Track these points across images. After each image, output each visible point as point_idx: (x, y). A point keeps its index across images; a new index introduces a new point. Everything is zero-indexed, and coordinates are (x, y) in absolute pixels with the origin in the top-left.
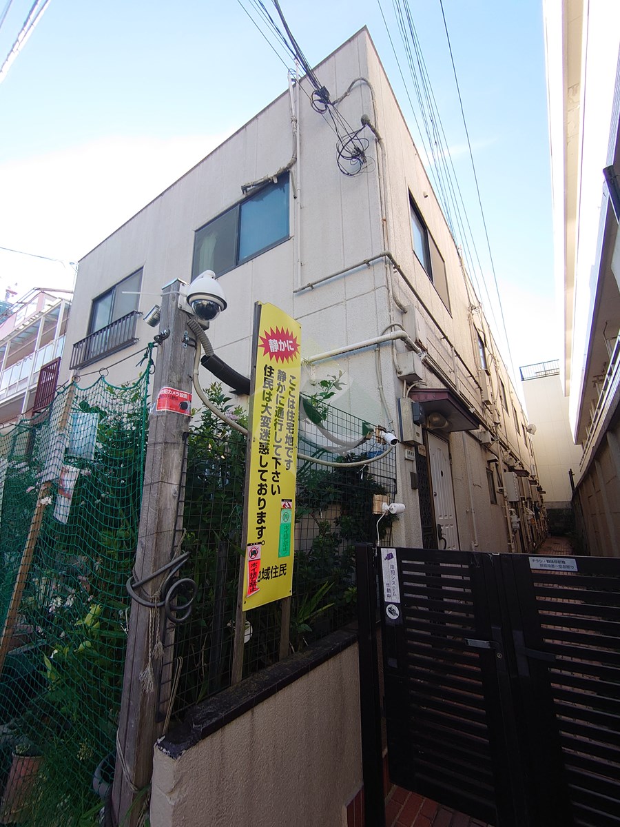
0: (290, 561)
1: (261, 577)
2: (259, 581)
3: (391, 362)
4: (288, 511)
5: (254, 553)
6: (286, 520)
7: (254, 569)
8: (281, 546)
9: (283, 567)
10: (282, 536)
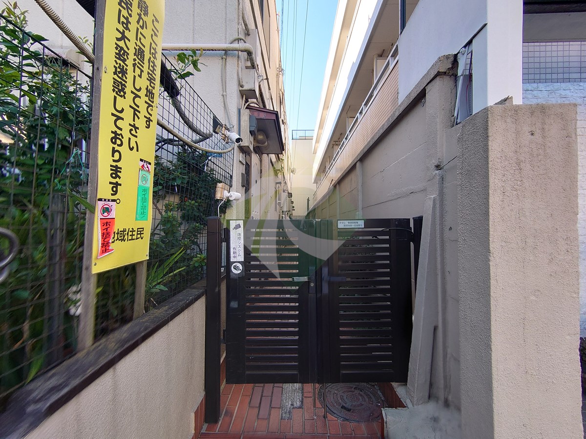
0: (147, 225)
1: (116, 238)
2: (113, 242)
3: (236, 73)
4: (147, 174)
5: (107, 210)
6: (144, 182)
7: (107, 229)
8: (139, 209)
9: (140, 231)
10: (140, 198)
